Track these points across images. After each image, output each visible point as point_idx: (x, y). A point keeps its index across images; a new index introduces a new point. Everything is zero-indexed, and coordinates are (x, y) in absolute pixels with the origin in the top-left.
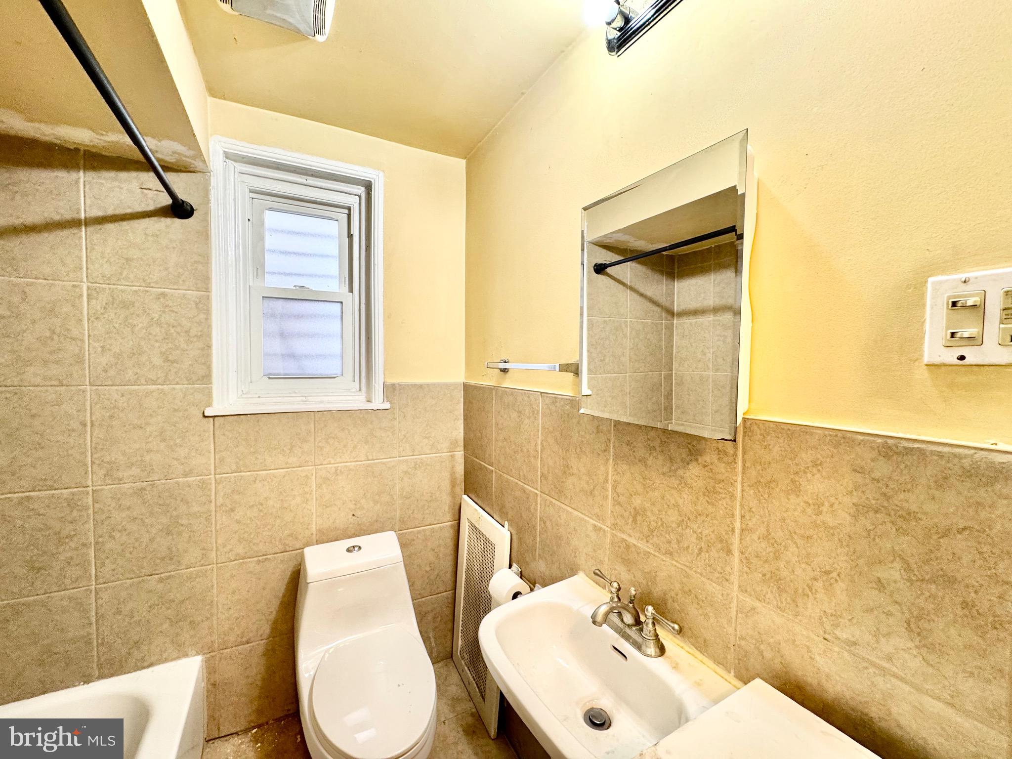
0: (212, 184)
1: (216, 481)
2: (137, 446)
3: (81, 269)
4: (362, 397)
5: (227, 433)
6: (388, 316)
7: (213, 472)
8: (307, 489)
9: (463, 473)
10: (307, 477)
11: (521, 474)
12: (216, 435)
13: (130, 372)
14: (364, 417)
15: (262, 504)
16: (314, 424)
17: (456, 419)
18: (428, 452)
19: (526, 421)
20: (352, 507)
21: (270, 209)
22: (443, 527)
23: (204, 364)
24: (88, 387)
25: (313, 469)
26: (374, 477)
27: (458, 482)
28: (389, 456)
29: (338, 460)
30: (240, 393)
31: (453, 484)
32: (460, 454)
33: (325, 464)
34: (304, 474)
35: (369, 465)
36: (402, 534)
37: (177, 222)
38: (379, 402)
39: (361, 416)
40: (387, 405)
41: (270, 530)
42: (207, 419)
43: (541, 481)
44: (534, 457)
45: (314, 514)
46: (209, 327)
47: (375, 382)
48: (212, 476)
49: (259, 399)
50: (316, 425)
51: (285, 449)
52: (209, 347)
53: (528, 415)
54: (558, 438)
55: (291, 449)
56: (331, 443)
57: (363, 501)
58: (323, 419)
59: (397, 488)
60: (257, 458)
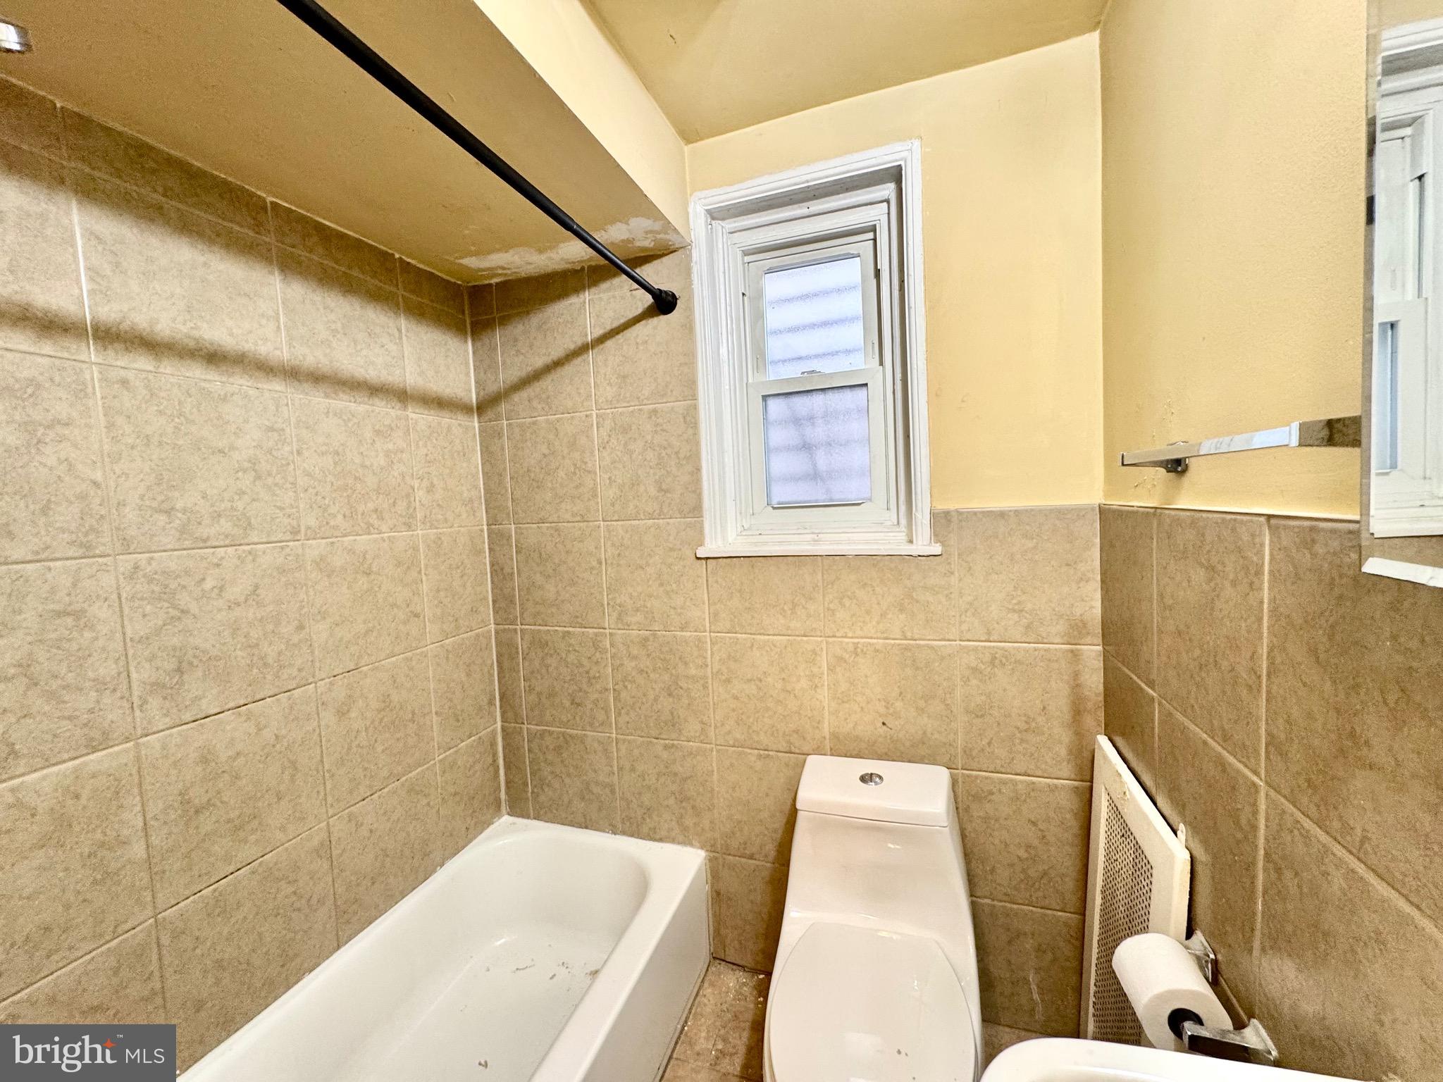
0: (694, 259)
1: (711, 641)
2: (639, 589)
3: (591, 396)
4: (902, 536)
5: (720, 580)
6: (935, 395)
7: (708, 629)
8: (815, 670)
9: (1101, 687)
10: (814, 652)
11: (1216, 723)
12: (710, 582)
13: (631, 506)
14: (896, 567)
15: (761, 681)
16: (823, 573)
17: (1083, 579)
18: (1018, 638)
19: (1229, 591)
20: (883, 710)
21: (771, 271)
22: (1056, 786)
23: (694, 492)
24: (602, 523)
25: (822, 641)
26: (917, 668)
27: (1090, 705)
28: (941, 637)
29: (859, 633)
30: (740, 529)
31: (1077, 710)
32: (1093, 651)
33: (839, 637)
34: (810, 647)
35: (907, 648)
36: (968, 776)
37: (663, 319)
38: (924, 544)
39: (893, 565)
40: (937, 549)
41: (770, 717)
42: (699, 561)
43: (1267, 757)
44: (1250, 688)
45: (826, 708)
46: (698, 444)
47: (916, 510)
48: (708, 634)
49: (760, 536)
50: (825, 576)
51: (786, 608)
52: (698, 470)
53: (1231, 576)
54: (1321, 648)
55: (793, 609)
56: (847, 605)
57: (899, 704)
58: (835, 567)
59: (959, 693)
60: (753, 617)
